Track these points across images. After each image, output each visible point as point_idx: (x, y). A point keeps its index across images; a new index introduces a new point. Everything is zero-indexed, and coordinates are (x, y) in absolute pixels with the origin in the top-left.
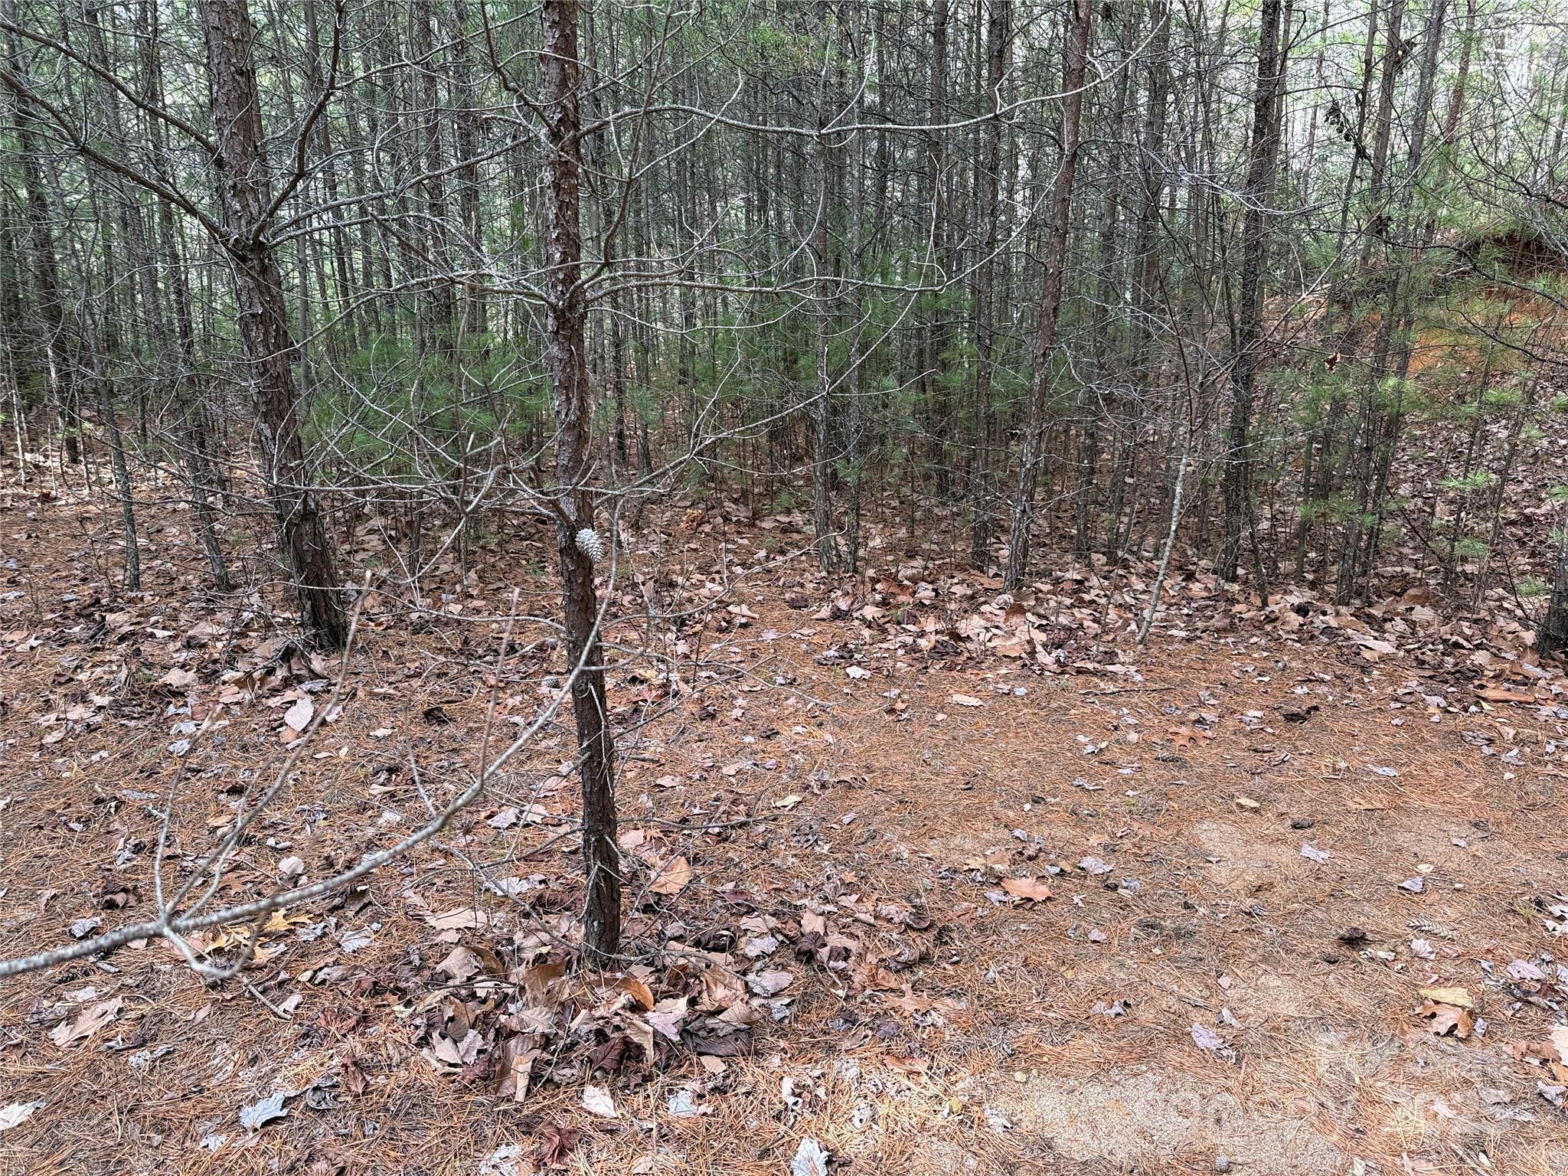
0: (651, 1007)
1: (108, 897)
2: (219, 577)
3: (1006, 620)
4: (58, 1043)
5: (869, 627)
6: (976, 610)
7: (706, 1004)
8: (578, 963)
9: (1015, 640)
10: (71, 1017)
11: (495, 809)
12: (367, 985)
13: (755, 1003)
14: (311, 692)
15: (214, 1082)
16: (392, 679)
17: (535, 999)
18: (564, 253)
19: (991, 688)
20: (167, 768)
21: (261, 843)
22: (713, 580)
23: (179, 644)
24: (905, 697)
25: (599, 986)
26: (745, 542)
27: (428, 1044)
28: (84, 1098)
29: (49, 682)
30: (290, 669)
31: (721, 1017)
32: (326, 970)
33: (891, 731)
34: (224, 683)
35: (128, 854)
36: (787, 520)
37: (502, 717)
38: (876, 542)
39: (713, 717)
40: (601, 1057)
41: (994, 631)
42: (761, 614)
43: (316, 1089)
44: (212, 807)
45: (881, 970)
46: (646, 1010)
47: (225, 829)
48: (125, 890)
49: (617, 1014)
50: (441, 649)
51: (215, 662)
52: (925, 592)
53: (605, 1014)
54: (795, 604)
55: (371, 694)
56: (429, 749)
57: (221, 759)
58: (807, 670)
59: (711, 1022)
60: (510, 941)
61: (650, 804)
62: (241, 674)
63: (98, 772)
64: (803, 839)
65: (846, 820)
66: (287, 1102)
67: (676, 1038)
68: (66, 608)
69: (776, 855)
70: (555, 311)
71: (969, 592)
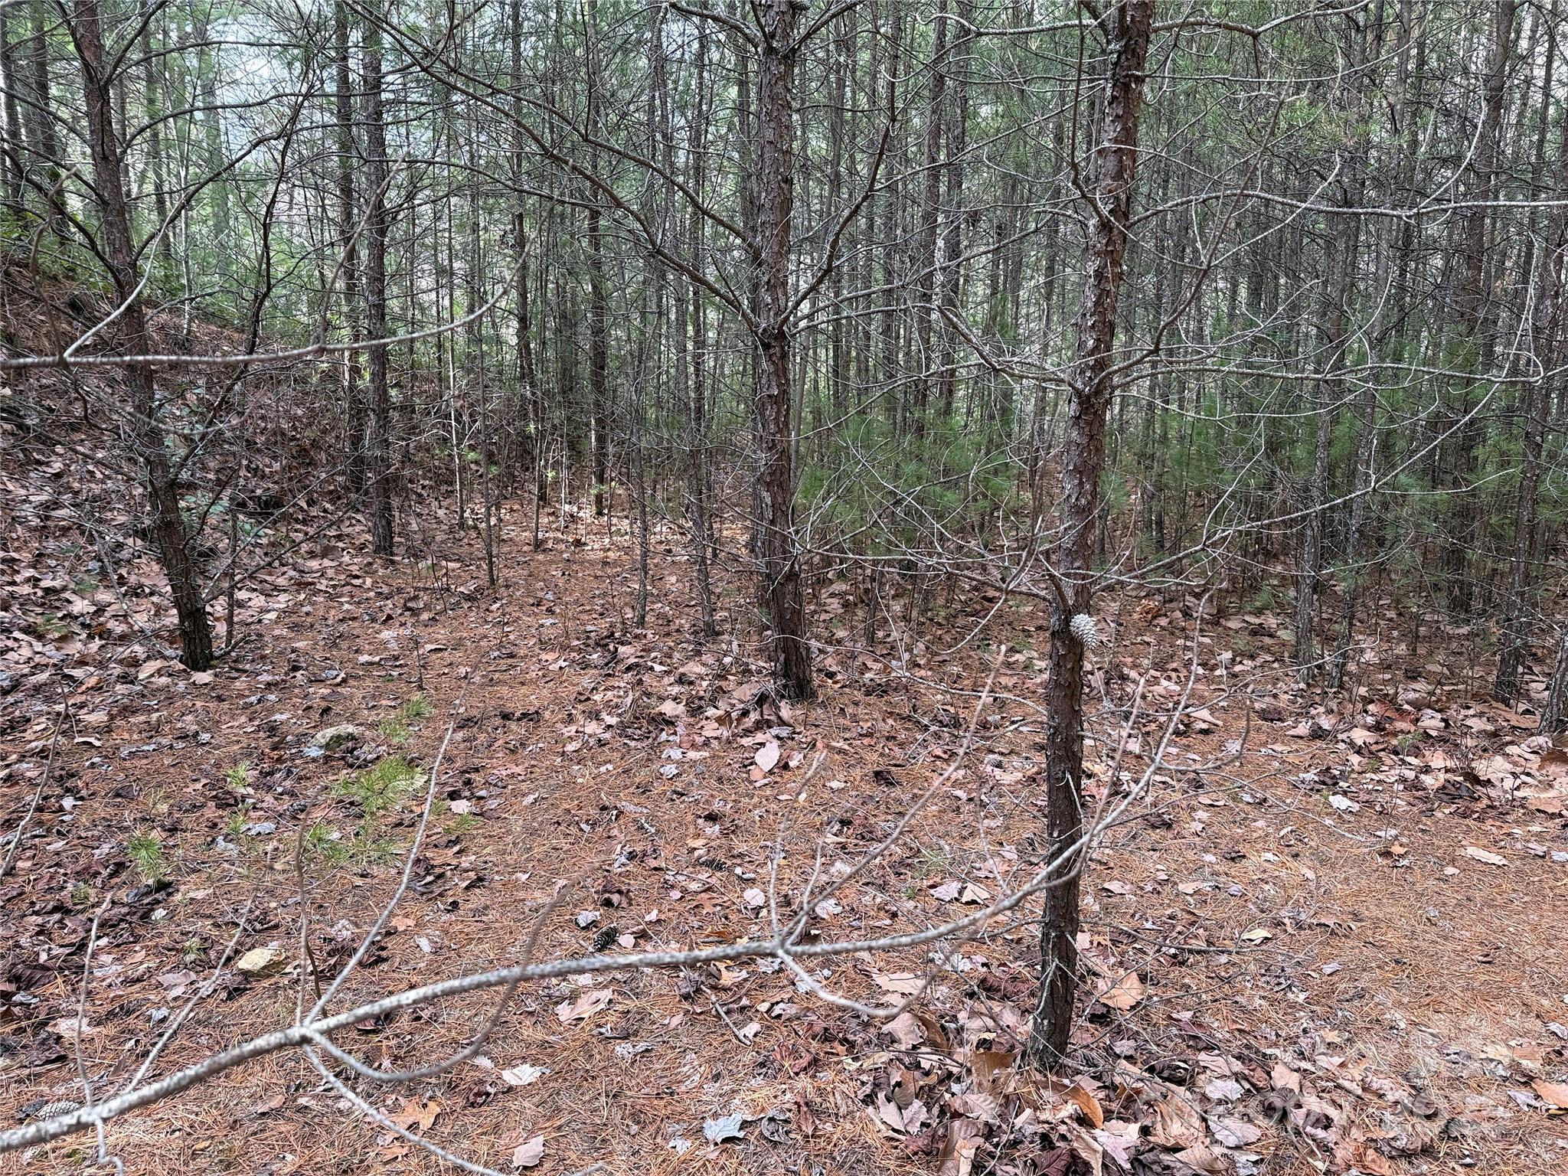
0: (1099, 1123)
1: (607, 895)
2: (706, 624)
3: (1540, 768)
4: (562, 1019)
5: (1359, 752)
6: (1500, 749)
7: (1159, 1137)
8: (1023, 1057)
9: (1552, 793)
10: (573, 998)
11: (938, 880)
12: (818, 1028)
13: (1217, 1150)
14: (778, 737)
15: (683, 1088)
16: (847, 735)
17: (980, 1084)
18: (1098, 340)
19: (1519, 846)
20: (658, 788)
21: (730, 870)
22: (1169, 678)
23: (672, 679)
24: (1404, 840)
25: (1046, 1088)
26: (1207, 640)
27: (873, 1103)
28: (580, 1074)
29: (572, 698)
30: (762, 715)
31: (1178, 1155)
32: (781, 1005)
33: (1385, 877)
34: (707, 718)
35: (623, 860)
36: (1258, 621)
37: (945, 788)
38: (1369, 656)
39: (1169, 826)
40: (1046, 1163)
41: (1523, 777)
42: (1225, 721)
43: (772, 1120)
44: (692, 829)
45: (1371, 1152)
46: (1093, 1126)
47: (701, 852)
48: (620, 892)
49: (1063, 1122)
50: (891, 713)
51: (701, 698)
52: (1432, 721)
53: (1050, 1119)
54: (1266, 715)
55: (828, 746)
56: (877, 808)
57: (700, 787)
58: (1279, 792)
59: (1166, 1158)
60: (954, 1019)
61: (1097, 908)
62: (720, 713)
63: (604, 782)
64: (1274, 981)
65: (1328, 969)
66: (744, 1125)
67: (1127, 1166)
68: (588, 638)
69: (1240, 992)
70: (1080, 397)
71: (1490, 728)
